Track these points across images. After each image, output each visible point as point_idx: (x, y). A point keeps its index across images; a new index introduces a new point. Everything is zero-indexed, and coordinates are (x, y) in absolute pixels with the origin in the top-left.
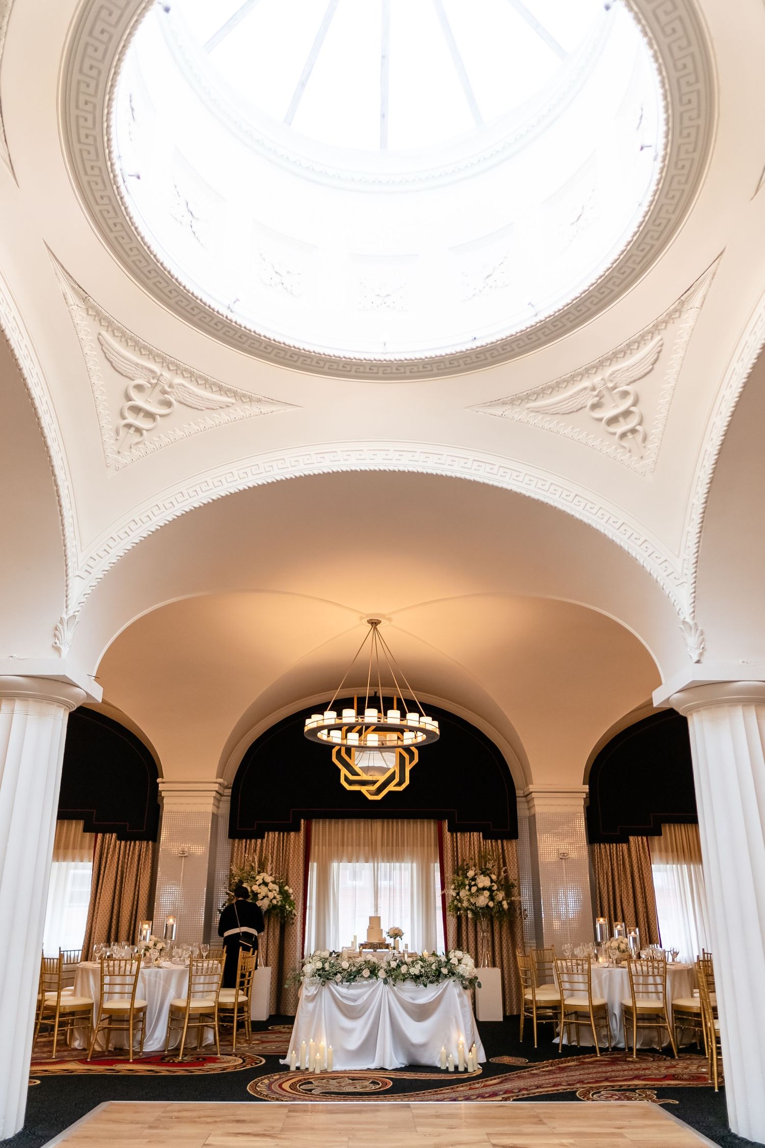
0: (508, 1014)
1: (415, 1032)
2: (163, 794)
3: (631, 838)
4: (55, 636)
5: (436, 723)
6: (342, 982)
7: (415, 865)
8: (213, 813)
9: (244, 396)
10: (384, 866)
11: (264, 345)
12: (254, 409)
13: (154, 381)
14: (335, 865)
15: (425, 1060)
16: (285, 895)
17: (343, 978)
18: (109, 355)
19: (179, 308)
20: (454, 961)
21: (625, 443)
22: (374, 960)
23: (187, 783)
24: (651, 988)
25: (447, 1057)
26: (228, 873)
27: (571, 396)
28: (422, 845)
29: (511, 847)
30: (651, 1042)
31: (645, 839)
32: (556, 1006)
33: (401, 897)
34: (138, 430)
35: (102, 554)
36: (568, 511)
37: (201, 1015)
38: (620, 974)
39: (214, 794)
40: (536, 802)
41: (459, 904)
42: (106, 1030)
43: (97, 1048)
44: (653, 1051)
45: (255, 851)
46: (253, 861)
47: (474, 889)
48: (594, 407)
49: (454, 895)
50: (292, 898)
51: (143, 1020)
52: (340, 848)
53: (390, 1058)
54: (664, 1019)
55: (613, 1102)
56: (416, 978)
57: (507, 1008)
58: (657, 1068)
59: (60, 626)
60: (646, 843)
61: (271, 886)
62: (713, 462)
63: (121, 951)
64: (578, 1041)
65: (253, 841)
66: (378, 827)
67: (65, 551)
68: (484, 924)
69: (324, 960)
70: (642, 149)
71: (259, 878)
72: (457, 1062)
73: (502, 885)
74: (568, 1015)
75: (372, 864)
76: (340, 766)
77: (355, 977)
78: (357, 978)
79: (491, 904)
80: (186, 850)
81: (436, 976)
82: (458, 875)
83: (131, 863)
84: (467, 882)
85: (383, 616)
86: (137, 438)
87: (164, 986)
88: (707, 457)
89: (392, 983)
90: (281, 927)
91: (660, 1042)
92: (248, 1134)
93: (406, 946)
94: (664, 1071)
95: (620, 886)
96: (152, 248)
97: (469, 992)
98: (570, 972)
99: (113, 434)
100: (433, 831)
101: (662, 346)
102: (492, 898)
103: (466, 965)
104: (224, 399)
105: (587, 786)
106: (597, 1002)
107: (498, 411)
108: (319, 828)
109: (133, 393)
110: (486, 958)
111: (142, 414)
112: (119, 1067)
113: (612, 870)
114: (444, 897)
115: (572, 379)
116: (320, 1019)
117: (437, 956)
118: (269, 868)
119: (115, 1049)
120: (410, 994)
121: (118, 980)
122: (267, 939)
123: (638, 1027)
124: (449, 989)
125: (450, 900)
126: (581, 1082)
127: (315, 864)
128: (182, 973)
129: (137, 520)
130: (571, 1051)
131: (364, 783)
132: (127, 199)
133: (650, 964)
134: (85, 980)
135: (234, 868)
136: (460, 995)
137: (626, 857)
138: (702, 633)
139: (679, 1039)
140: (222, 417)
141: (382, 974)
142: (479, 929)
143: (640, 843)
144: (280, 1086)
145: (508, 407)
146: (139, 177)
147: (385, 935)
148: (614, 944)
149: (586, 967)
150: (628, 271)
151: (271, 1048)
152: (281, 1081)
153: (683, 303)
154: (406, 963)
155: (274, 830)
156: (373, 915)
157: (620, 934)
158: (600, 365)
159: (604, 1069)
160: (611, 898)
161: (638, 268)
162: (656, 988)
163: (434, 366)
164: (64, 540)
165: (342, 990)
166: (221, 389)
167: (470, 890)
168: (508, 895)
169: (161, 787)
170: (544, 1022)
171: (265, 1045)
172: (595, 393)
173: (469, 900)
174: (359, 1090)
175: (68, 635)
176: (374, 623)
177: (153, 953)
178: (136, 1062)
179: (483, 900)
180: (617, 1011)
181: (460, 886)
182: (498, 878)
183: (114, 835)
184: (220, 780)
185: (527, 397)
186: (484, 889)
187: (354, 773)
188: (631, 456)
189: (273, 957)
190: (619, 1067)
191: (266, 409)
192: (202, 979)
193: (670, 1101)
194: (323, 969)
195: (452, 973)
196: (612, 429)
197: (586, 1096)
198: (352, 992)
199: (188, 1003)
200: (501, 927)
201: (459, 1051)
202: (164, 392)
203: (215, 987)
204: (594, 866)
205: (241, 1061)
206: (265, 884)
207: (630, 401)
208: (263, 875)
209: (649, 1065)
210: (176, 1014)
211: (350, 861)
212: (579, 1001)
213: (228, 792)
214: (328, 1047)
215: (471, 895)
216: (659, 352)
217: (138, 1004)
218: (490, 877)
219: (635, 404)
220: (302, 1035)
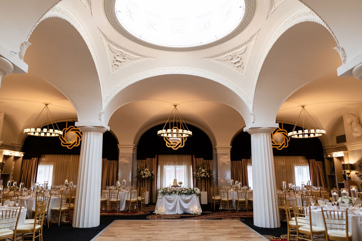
0: (209, 202)
1: (185, 206)
2: (119, 148)
3: (242, 159)
4: (100, 116)
5: (191, 132)
6: (168, 195)
7: (186, 166)
8: (133, 153)
9: (144, 56)
10: (177, 166)
11: (149, 44)
12: (146, 59)
13: (121, 54)
14: (165, 166)
15: (188, 212)
16: (152, 174)
17: (168, 194)
18: (111, 49)
19: (128, 38)
20: (195, 190)
21: (238, 69)
22: (176, 190)
23: (125, 145)
24: (243, 196)
25: (193, 211)
26: (137, 168)
27: (225, 57)
28: (188, 161)
29: (211, 162)
30: (243, 208)
31: (246, 159)
32: (220, 200)
33: (182, 173)
34: (118, 65)
35: (109, 96)
36: (224, 85)
37: (133, 202)
38: (235, 193)
39: (133, 148)
40: (218, 150)
41: (197, 176)
42: (111, 206)
43: (109, 210)
44: (243, 210)
45: (144, 163)
46: (144, 165)
47: (201, 172)
48: (231, 60)
49: (196, 174)
50: (154, 174)
51: (120, 204)
52: (166, 162)
53: (179, 211)
54: (245, 203)
55: (230, 220)
56: (186, 194)
57: (209, 201)
58: (242, 214)
59: (101, 114)
60: (246, 161)
61: (148, 172)
62: (258, 76)
63: (112, 188)
64: (225, 208)
65: (143, 160)
66: (176, 157)
67: (101, 96)
68: (203, 181)
69: (163, 190)
70: (240, 7)
71: (145, 170)
72: (195, 213)
73: (208, 171)
74: (223, 202)
75: (174, 166)
76: (166, 141)
77: (171, 193)
78: (172, 194)
79: (205, 176)
80: (126, 163)
81: (191, 193)
82: (197, 169)
83: (111, 166)
84: (199, 171)
85: (178, 104)
86: (117, 67)
87: (124, 196)
88: (257, 74)
89: (180, 195)
90: (151, 182)
91: (244, 208)
92: (149, 225)
93: (183, 186)
94: (243, 214)
95: (239, 171)
96: (122, 26)
97: (198, 197)
98: (223, 192)
99: (111, 67)
100: (190, 158)
101: (247, 47)
102: (205, 175)
103: (198, 191)
104: (138, 57)
105: (231, 146)
106: (229, 199)
107: (207, 59)
108: (160, 157)
109: (116, 57)
110: (203, 189)
111: (118, 62)
112: (115, 214)
113: (237, 167)
114: (193, 174)
115: (226, 53)
116: (163, 203)
117: (191, 189)
118: (148, 167)
119: (113, 210)
120: (184, 197)
121: (113, 194)
122: (147, 185)
123: (239, 205)
124: (193, 197)
125: (195, 175)
126: (223, 216)
127: (160, 166)
128: (128, 193)
129: (117, 87)
130: (222, 210)
131: (172, 145)
132: (117, 17)
133: (244, 190)
134: (104, 194)
135: (139, 167)
136: (196, 198)
137: (241, 164)
138: (254, 116)
139: (249, 207)
140: (138, 61)
141: (177, 193)
142: (202, 182)
143: (245, 161)
144: (154, 217)
145: (210, 59)
146: (120, 12)
147: (178, 184)
148: (235, 186)
149: (227, 191)
150: (238, 31)
151: (151, 210)
152: (154, 216)
153: (251, 39)
154: (183, 190)
155: (149, 157)
156: (175, 179)
157: (237, 183)
158: (232, 50)
159: (230, 214)
160: (236, 174)
161: (241, 30)
162: (244, 196)
163: (191, 49)
164: (101, 93)
165: (168, 196)
166: (138, 55)
167: (200, 173)
168: (210, 174)
169: (119, 147)
170: (217, 204)
171: (149, 209)
172: (231, 56)
173: (199, 175)
174: (172, 218)
175: (103, 116)
176: (175, 106)
177: (121, 188)
178: (119, 213)
179: (203, 175)
180: (234, 201)
181: (197, 172)
182: (207, 170)
183: (106, 159)
184: (134, 145)
185: (215, 57)
186: (203, 172)
187: (170, 143)
188: (240, 72)
189: (149, 189)
190: (233, 214)
191: (149, 59)
192: (133, 194)
193: (243, 220)
194: (163, 192)
195: (194, 193)
196: (235, 65)
197: (224, 219)
198: (170, 197)
199: (130, 200)
200: (208, 181)
201: (196, 210)
202: (124, 56)
203: (136, 196)
204: (232, 166)
205: (144, 213)
206: (147, 171)
207: (239, 59)
208: (146, 169)
209: (241, 213)
210: (127, 202)
211: (169, 165)
212: (226, 199)
213: (136, 147)
214: (165, 209)
215: (200, 174)
216: (246, 49)
217: (119, 200)
218: (205, 169)
219: (241, 60)
220: (158, 206)
